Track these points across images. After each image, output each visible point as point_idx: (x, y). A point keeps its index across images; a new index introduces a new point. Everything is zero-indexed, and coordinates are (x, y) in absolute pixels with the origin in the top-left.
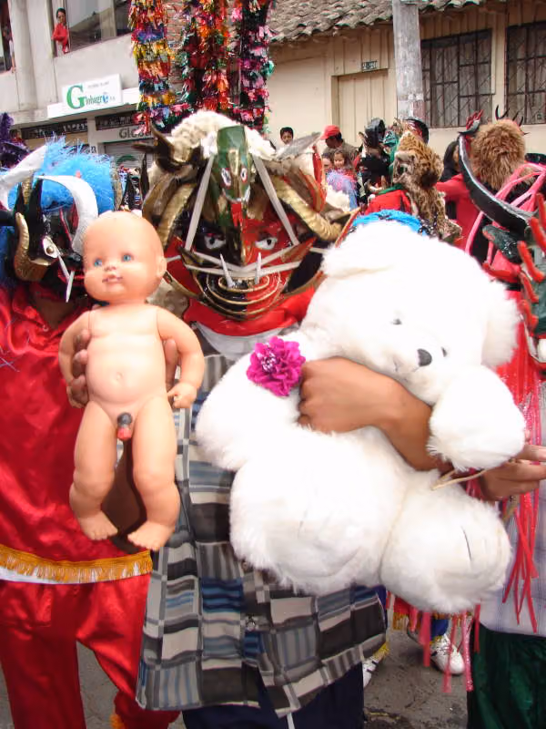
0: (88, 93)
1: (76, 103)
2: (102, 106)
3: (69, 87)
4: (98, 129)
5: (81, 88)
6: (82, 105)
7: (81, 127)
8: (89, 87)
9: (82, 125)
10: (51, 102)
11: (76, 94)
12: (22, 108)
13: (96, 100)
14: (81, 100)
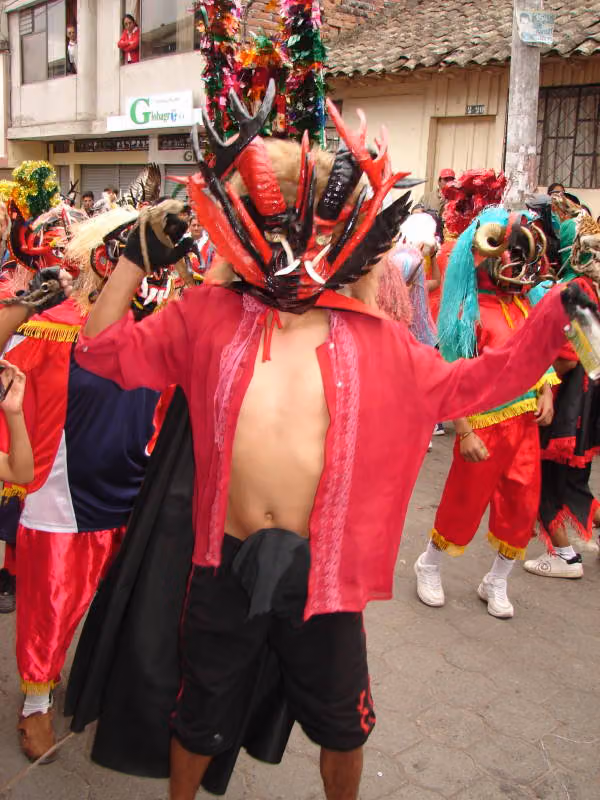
0: (154, 108)
1: (140, 118)
2: (169, 124)
3: (135, 99)
4: (160, 149)
5: (147, 101)
6: (146, 121)
7: (141, 145)
8: (158, 102)
9: (143, 143)
10: (112, 114)
11: (141, 108)
12: (79, 118)
13: (162, 117)
14: (146, 115)
